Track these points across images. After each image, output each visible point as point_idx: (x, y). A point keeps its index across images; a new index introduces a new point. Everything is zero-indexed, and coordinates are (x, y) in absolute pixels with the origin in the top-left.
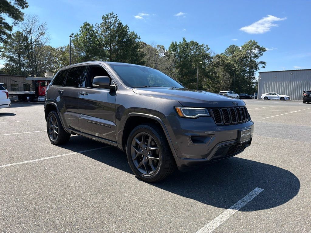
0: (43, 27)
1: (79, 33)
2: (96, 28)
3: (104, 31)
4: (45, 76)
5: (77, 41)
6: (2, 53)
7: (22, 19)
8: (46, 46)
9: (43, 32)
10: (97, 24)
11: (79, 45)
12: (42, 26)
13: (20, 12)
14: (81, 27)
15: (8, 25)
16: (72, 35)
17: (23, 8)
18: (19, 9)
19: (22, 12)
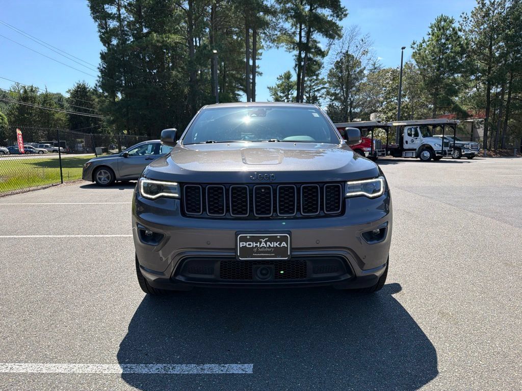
0: (364, 42)
1: (426, 39)
2: (461, 22)
3: (478, 24)
4: (371, 119)
5: (420, 54)
6: (325, 90)
7: (340, 36)
8: (384, 70)
9: (366, 50)
10: (463, 14)
11: (423, 59)
12: (362, 40)
13: (337, 27)
14: (431, 27)
15: (320, 50)
16: (414, 44)
17: (341, 19)
18: (336, 22)
19: (340, 25)
